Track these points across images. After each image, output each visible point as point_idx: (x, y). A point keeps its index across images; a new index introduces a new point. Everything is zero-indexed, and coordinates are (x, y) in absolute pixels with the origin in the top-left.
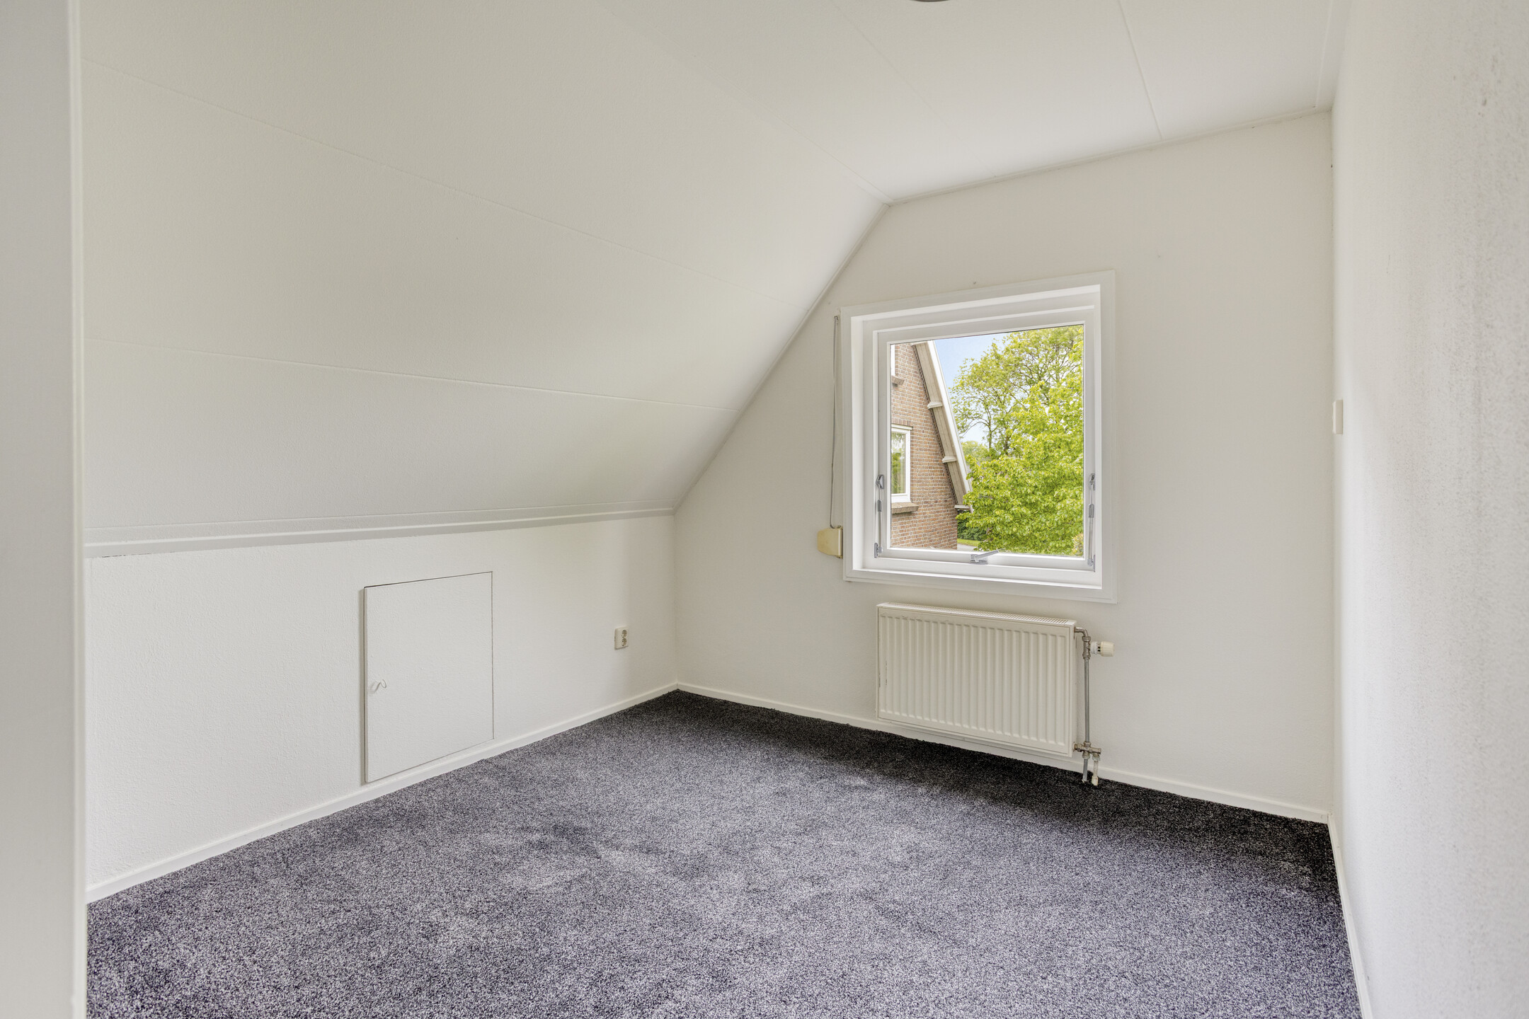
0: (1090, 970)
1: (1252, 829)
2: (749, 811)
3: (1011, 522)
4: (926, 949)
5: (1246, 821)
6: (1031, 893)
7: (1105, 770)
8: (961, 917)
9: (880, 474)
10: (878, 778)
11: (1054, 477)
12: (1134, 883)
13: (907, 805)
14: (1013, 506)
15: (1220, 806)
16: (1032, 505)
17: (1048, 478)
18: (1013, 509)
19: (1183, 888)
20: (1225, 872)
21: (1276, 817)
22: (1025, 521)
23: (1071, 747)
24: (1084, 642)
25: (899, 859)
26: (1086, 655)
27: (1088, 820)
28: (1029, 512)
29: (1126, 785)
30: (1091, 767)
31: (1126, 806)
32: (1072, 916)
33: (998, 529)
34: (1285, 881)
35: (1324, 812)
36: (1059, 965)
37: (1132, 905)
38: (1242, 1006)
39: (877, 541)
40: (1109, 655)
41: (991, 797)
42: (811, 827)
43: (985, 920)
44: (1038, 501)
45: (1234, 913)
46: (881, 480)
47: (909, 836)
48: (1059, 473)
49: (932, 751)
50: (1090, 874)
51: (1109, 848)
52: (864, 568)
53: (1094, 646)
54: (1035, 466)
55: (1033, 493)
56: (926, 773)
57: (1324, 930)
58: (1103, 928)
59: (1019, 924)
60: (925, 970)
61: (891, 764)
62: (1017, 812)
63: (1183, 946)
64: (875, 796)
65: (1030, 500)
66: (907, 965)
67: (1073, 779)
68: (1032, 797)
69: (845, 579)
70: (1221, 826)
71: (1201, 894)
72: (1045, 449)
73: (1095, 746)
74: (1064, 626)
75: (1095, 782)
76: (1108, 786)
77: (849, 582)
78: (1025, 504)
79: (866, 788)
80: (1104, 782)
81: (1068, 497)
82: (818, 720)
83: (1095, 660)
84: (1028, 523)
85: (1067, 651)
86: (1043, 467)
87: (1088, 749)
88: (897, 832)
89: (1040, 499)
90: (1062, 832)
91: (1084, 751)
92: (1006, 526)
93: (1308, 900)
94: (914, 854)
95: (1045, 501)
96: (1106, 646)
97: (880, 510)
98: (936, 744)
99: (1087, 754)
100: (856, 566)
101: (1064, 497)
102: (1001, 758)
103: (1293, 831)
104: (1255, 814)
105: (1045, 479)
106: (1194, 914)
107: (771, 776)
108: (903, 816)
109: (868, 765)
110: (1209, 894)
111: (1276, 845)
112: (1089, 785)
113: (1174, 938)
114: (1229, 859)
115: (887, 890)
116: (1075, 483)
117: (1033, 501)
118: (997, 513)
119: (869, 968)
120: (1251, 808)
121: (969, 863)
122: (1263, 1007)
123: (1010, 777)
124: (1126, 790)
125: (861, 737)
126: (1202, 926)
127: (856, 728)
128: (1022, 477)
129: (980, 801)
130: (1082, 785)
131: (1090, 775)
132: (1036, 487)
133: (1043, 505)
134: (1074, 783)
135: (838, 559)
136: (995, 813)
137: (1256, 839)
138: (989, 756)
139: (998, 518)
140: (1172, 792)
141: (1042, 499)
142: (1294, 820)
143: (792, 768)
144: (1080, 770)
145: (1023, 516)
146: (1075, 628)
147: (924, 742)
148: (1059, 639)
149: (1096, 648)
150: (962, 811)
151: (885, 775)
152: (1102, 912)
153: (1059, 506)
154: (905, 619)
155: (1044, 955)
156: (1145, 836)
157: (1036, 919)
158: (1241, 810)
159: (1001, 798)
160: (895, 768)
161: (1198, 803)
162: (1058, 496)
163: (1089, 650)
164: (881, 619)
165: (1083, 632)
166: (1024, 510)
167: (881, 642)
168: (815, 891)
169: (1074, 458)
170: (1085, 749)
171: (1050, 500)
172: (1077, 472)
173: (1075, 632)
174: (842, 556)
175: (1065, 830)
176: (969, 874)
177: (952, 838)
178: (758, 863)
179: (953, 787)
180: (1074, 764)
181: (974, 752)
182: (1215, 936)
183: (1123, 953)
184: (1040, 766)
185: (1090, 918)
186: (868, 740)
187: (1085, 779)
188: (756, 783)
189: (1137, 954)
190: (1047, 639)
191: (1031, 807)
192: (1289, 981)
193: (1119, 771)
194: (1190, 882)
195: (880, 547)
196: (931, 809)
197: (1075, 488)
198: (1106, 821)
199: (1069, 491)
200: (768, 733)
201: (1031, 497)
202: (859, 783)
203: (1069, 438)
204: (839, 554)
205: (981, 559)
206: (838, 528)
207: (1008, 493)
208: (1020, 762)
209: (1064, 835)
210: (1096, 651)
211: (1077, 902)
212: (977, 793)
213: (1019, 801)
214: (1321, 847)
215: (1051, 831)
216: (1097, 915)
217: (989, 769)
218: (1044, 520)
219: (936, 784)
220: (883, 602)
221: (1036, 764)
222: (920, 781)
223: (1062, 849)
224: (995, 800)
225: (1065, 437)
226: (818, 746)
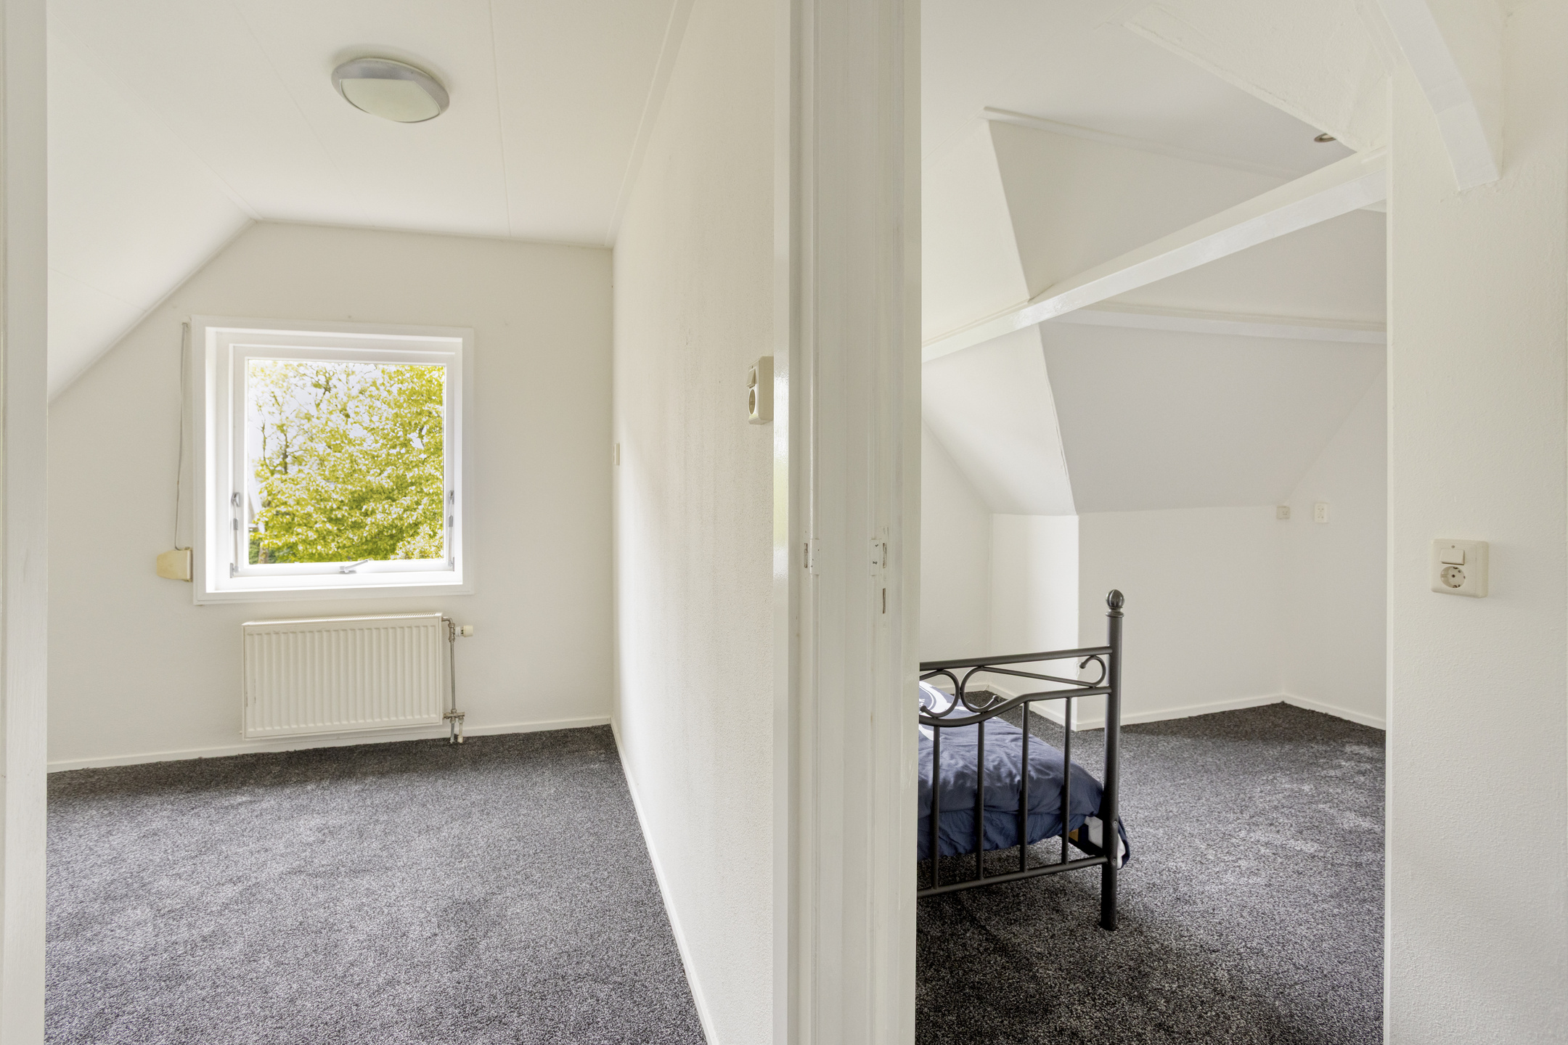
0: (489, 846)
1: (570, 739)
2: (116, 860)
3: (315, 540)
4: (365, 882)
5: (566, 736)
6: (434, 822)
7: (469, 729)
8: (385, 854)
9: (236, 491)
10: (261, 791)
11: (361, 491)
12: (504, 792)
13: (303, 800)
14: (316, 523)
15: (548, 732)
16: (336, 521)
17: (355, 492)
18: (317, 526)
19: (535, 784)
20: (558, 767)
21: (582, 729)
22: (331, 537)
23: (442, 716)
24: (451, 629)
25: (312, 838)
26: (452, 638)
27: (462, 765)
28: (335, 528)
29: (483, 737)
30: (457, 731)
31: (486, 750)
32: (468, 823)
33: (301, 547)
34: (592, 761)
35: (608, 717)
36: (468, 851)
37: (505, 803)
38: (579, 827)
39: (232, 560)
40: (471, 635)
41: (379, 774)
42: (207, 847)
43: (405, 849)
44: (343, 516)
45: (567, 786)
46: (237, 498)
47: (317, 821)
48: (366, 487)
49: (308, 756)
50: (473, 797)
51: (482, 778)
52: (216, 589)
53: (458, 630)
54: (341, 480)
55: (339, 508)
56: (310, 773)
57: (614, 777)
58: (490, 822)
59: (432, 841)
60: (370, 893)
61: (269, 776)
62: (404, 777)
63: (542, 812)
64: (265, 805)
65: (336, 516)
66: (354, 896)
67: (442, 743)
68: (414, 763)
69: (195, 602)
70: (551, 743)
71: (547, 783)
72: (352, 462)
73: (459, 711)
74: (435, 617)
75: (460, 740)
76: (470, 741)
77: (201, 605)
78: (330, 520)
79: (251, 802)
80: (467, 739)
81: (377, 511)
82: (160, 763)
83: (459, 641)
84: (333, 540)
85: (436, 637)
86: (349, 480)
87: (455, 715)
88: (302, 822)
89: (346, 514)
90: (444, 779)
91: (451, 717)
92: (309, 544)
93: (605, 766)
94: (326, 831)
95: (352, 516)
96: (468, 629)
97: (236, 528)
98: (309, 750)
99: (453, 718)
100: (210, 588)
101: (373, 512)
102: (377, 745)
103: (592, 733)
104: (570, 730)
105: (352, 493)
106: (544, 796)
107: (125, 825)
108: (302, 809)
109: (243, 784)
110: (552, 782)
111: (584, 743)
112: (456, 743)
113: (536, 811)
114: (559, 760)
115: (312, 862)
116: (383, 497)
117: (339, 516)
118: (299, 530)
119: (322, 910)
120: (567, 728)
121: (377, 821)
122: (589, 823)
123: (390, 756)
124: (484, 740)
125: (222, 764)
126: (551, 799)
127: (212, 759)
128: (326, 492)
129: (369, 779)
130: (451, 745)
131: (456, 737)
132: (342, 501)
133: (350, 520)
134: (443, 746)
135: (187, 583)
136: (386, 783)
137: (573, 744)
138: (365, 746)
139: (300, 536)
140: (516, 732)
141: (349, 514)
142: (593, 727)
143: (149, 812)
144: (448, 735)
145: (329, 532)
146: (442, 618)
147: (295, 752)
148: (430, 629)
149: (460, 632)
150: (356, 791)
151: (266, 786)
152: (488, 814)
153: (369, 520)
154: (277, 633)
155: (457, 850)
156: (504, 763)
157: (444, 834)
158: (561, 730)
159: (388, 772)
160: (275, 778)
161: (535, 734)
162: (367, 510)
163: (454, 634)
164: (248, 638)
165: (449, 621)
166: (329, 526)
167: (248, 662)
168: (240, 887)
169: (382, 472)
170: (452, 715)
171: (358, 514)
172: (386, 486)
173: (442, 621)
174: (192, 577)
175: (447, 777)
176: (379, 828)
177: (355, 810)
178: (159, 892)
179: (340, 776)
180: (445, 732)
181: (350, 747)
182: (559, 801)
183: (507, 830)
184: (413, 742)
185: (481, 820)
186: (232, 765)
187: (452, 741)
188: (108, 837)
189: (516, 827)
190: (419, 630)
191: (415, 770)
192: (600, 806)
193: (480, 727)
194: (539, 780)
195: (236, 567)
196: (327, 798)
197: (384, 502)
198: (475, 763)
199: (378, 505)
200: (92, 791)
201: (337, 512)
202: (240, 800)
203: (375, 451)
204: (188, 577)
205: (351, 569)
206: (187, 549)
207: (310, 509)
208: (395, 744)
209: (447, 780)
210: (460, 634)
211: (470, 815)
212: (365, 775)
213: (404, 769)
214: (608, 737)
215: (436, 780)
216: (485, 816)
217: (368, 755)
218: (351, 536)
219: (323, 779)
220: (246, 622)
221: (409, 742)
222: (306, 781)
223: (448, 788)
224: (383, 775)
225: (371, 450)
226: (171, 785)
